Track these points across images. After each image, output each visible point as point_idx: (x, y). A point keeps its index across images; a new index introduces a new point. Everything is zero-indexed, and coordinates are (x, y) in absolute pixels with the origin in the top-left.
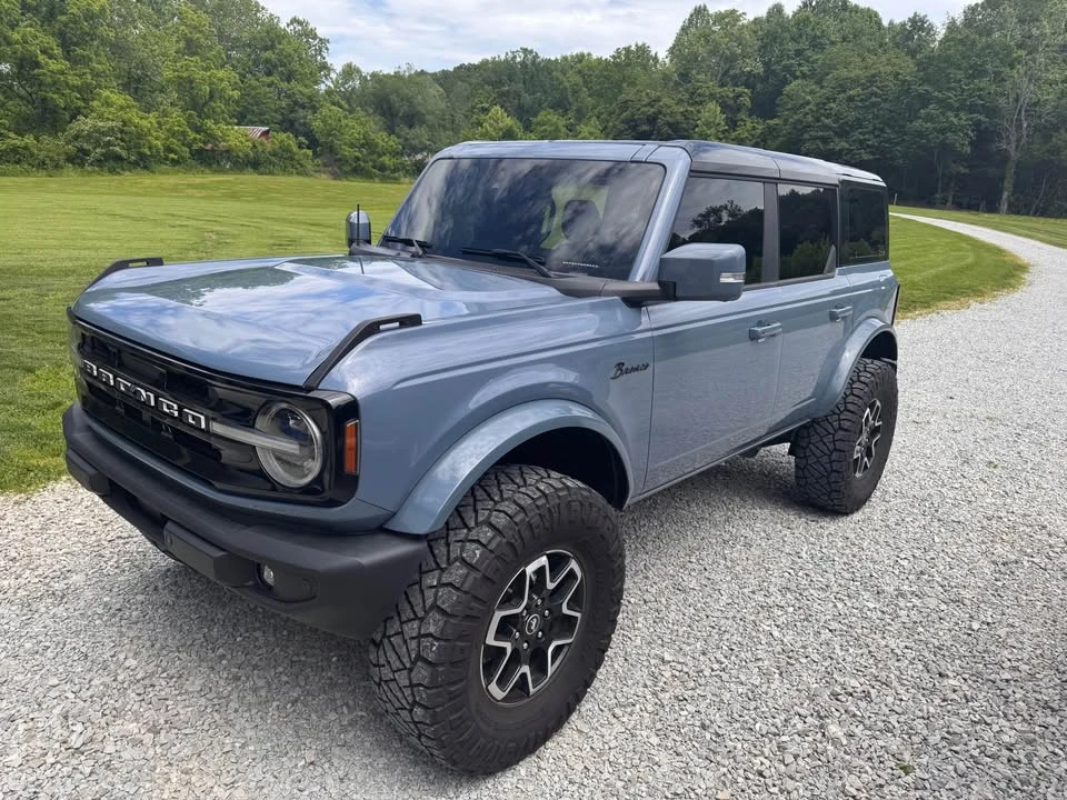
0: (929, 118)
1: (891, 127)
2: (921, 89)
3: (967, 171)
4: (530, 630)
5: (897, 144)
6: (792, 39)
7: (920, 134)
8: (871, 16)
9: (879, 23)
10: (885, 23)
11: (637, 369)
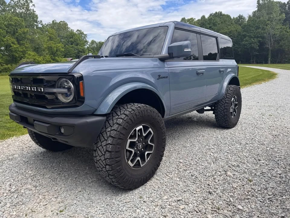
0: (247, 41)
1: (237, 44)
2: (244, 33)
3: (258, 53)
4: (140, 148)
5: (239, 48)
6: (208, 24)
7: (245, 45)
8: (228, 16)
9: (230, 18)
10: (232, 18)
11: (164, 77)
